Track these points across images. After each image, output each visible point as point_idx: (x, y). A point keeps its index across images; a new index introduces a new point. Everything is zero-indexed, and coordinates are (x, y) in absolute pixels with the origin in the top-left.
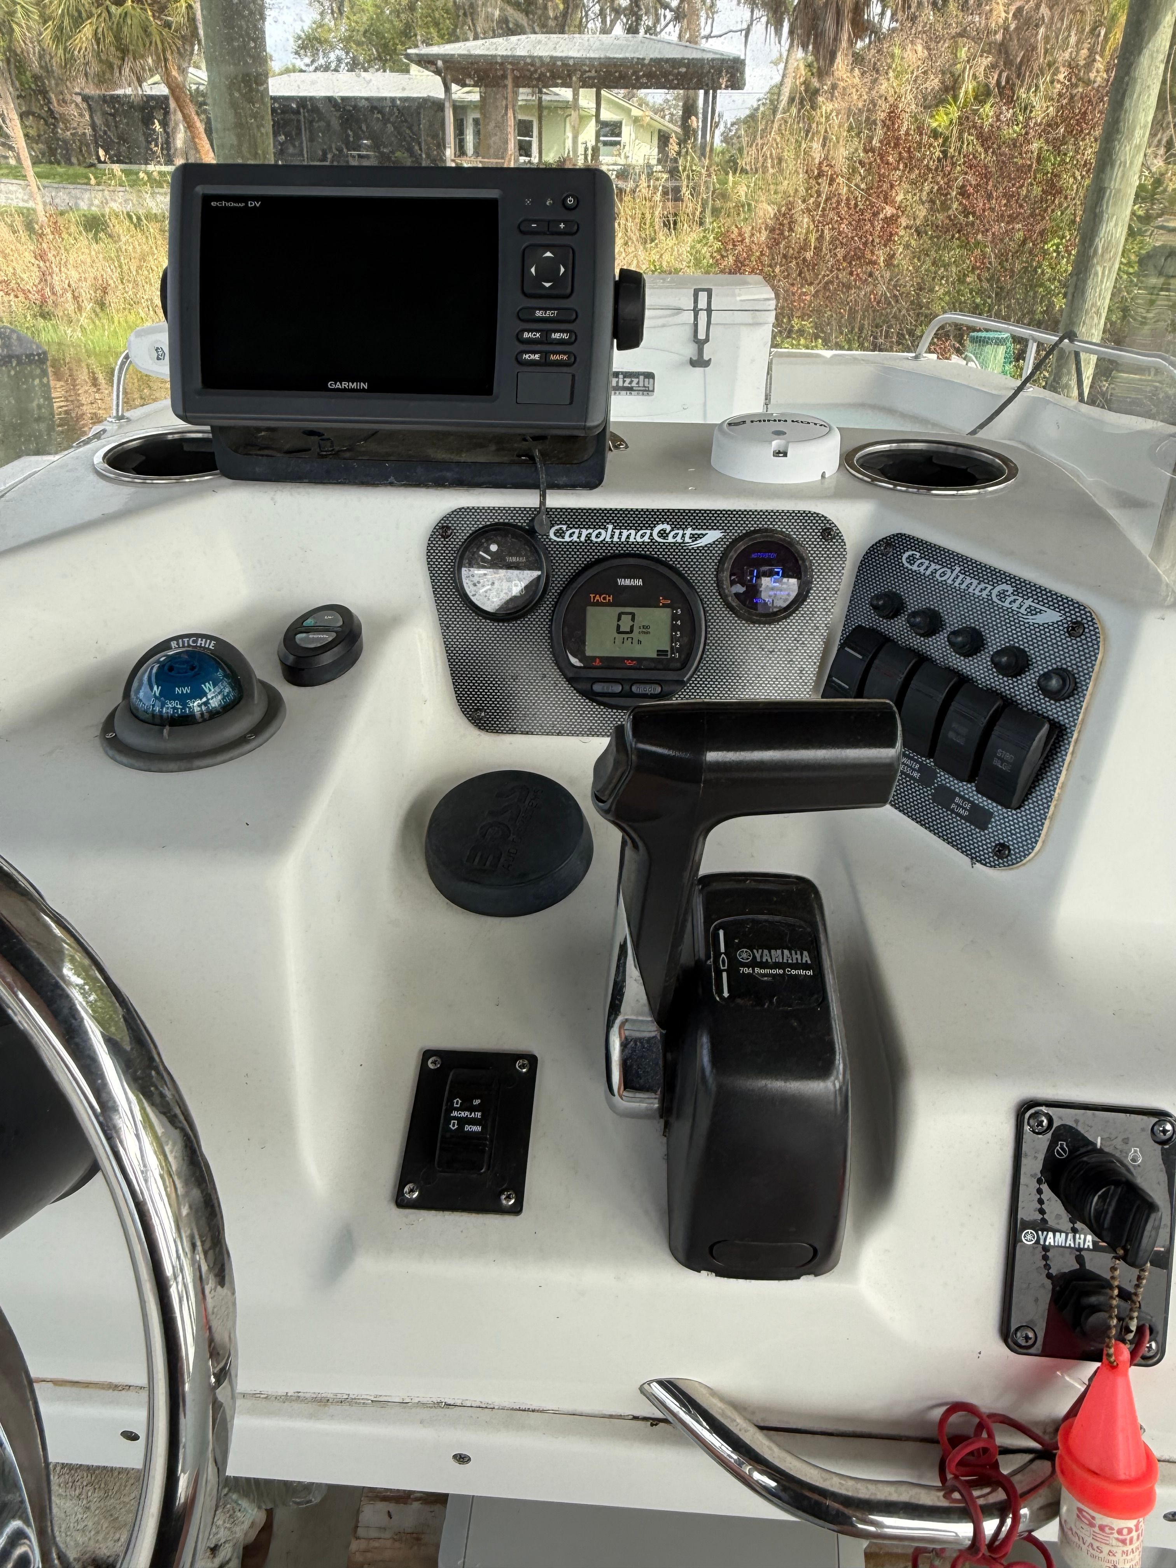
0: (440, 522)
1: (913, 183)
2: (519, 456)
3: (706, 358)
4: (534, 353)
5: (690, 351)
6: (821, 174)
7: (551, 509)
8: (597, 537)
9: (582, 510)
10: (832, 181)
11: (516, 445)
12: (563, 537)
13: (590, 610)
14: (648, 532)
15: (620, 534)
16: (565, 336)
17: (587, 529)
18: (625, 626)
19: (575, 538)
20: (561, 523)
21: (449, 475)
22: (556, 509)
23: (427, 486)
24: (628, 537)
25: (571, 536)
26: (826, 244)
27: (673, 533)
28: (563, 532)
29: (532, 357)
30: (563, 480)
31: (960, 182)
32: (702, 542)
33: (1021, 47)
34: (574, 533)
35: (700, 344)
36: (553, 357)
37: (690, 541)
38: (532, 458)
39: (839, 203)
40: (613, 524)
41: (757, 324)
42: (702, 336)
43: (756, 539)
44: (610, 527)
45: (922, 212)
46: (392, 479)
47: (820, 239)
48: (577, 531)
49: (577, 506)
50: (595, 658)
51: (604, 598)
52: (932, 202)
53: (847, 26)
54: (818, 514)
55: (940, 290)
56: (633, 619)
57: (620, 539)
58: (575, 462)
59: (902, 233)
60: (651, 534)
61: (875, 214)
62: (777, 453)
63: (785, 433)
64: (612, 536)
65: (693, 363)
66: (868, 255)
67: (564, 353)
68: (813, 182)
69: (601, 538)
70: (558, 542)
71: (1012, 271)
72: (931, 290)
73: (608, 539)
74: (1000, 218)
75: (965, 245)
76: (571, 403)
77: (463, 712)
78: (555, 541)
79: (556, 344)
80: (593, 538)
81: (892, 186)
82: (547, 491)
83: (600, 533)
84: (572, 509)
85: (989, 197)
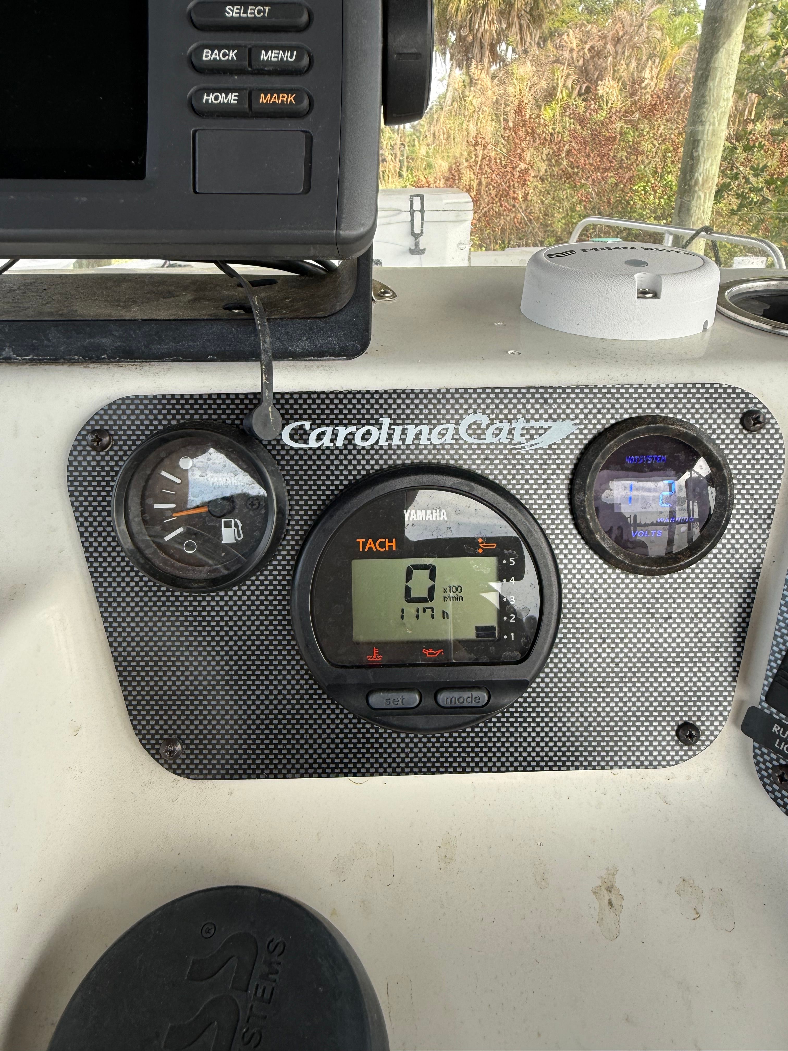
0: (88, 423)
1: (536, 149)
2: (229, 308)
3: (421, 247)
4: (227, 91)
5: (409, 242)
6: (477, 143)
7: (282, 394)
8: (364, 438)
9: (336, 394)
10: (485, 147)
11: (226, 293)
12: (306, 442)
13: (358, 566)
14: (451, 427)
15: (404, 432)
16: (288, 56)
17: (346, 426)
18: (419, 591)
19: (326, 442)
20: (301, 419)
21: (106, 341)
22: (291, 394)
23: (70, 362)
24: (417, 437)
25: (319, 438)
26: (483, 188)
27: (493, 428)
28: (306, 432)
29: (222, 98)
30: (303, 344)
31: (567, 146)
32: (543, 441)
33: (596, 69)
34: (324, 433)
35: (416, 236)
36: (264, 99)
37: (523, 440)
38: (248, 310)
39: (490, 161)
40: (390, 416)
41: (459, 222)
42: (417, 231)
43: (638, 433)
44: (386, 421)
45: (543, 167)
46: (8, 352)
47: (480, 184)
48: (329, 430)
49: (326, 389)
50: (371, 644)
51: (382, 545)
52: (550, 160)
53: (487, 53)
54: (734, 389)
55: (558, 216)
56: (432, 577)
57: (403, 440)
58: (321, 314)
59: (531, 179)
60: (457, 431)
61: (514, 168)
62: (643, 293)
63: (646, 264)
64: (390, 437)
65: (412, 252)
66: (512, 194)
67: (289, 91)
68: (472, 148)
69: (372, 441)
70: (297, 450)
71: (609, 202)
72: (553, 216)
73: (382, 442)
74: (597, 169)
75: (574, 187)
76: (307, 190)
77: (144, 746)
78: (292, 448)
79: (270, 73)
80: (358, 441)
81: (523, 150)
82: (274, 364)
83: (368, 432)
84: (318, 394)
85: (588, 156)
